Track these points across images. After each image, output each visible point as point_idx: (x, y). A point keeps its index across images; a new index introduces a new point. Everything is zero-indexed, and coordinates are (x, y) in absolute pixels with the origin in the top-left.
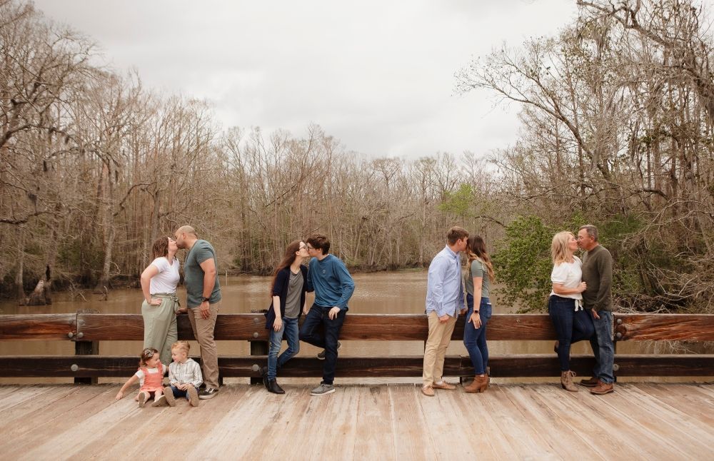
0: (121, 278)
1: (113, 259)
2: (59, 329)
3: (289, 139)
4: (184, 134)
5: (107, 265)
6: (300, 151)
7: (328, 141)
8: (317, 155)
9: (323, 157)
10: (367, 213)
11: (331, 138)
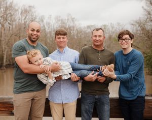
0: (8, 64)
1: (6, 58)
2: (6, 107)
3: (60, 19)
4: (27, 17)
5: (5, 60)
6: (64, 23)
7: (73, 20)
8: (70, 24)
9: (71, 25)
10: (86, 43)
11: (74, 18)
